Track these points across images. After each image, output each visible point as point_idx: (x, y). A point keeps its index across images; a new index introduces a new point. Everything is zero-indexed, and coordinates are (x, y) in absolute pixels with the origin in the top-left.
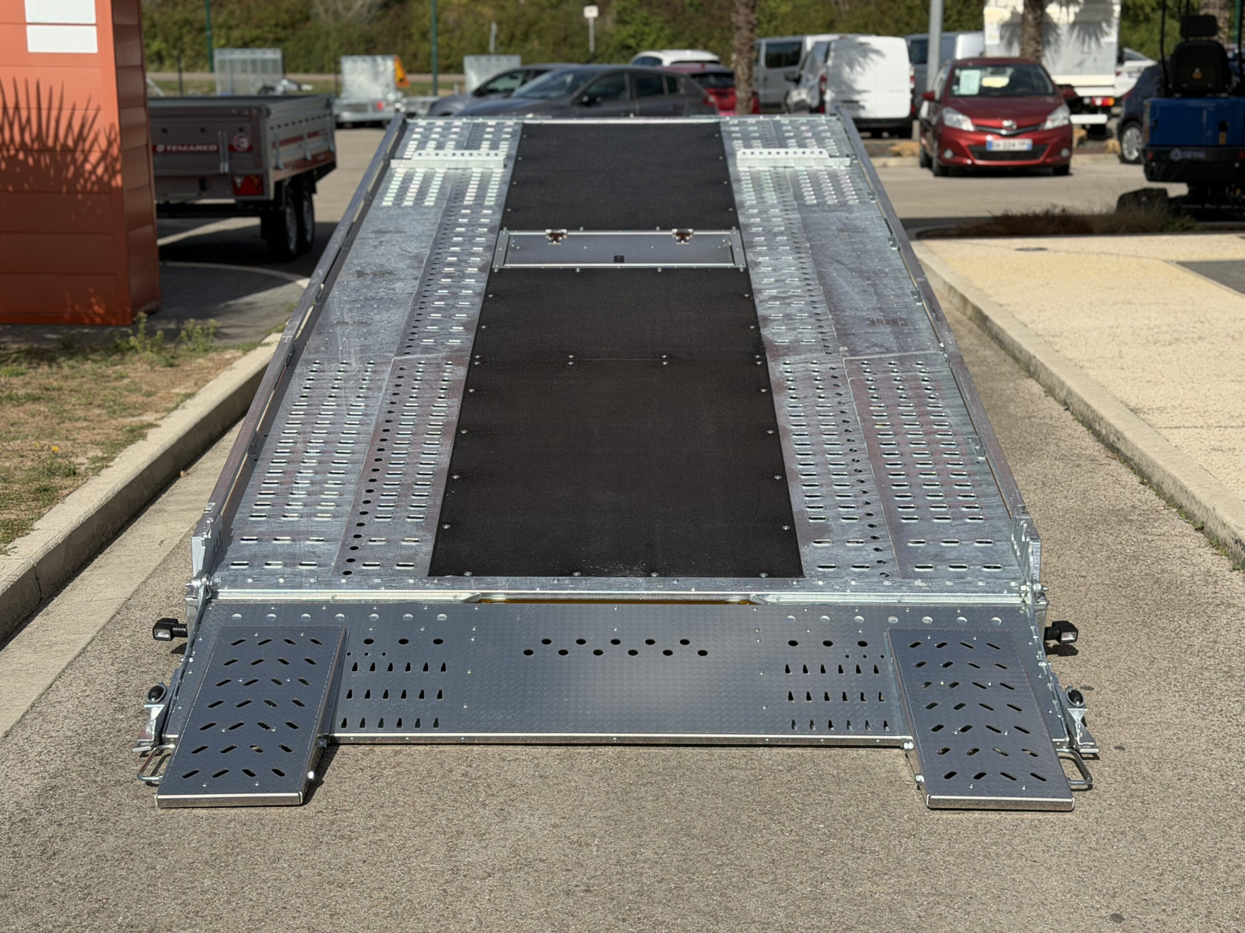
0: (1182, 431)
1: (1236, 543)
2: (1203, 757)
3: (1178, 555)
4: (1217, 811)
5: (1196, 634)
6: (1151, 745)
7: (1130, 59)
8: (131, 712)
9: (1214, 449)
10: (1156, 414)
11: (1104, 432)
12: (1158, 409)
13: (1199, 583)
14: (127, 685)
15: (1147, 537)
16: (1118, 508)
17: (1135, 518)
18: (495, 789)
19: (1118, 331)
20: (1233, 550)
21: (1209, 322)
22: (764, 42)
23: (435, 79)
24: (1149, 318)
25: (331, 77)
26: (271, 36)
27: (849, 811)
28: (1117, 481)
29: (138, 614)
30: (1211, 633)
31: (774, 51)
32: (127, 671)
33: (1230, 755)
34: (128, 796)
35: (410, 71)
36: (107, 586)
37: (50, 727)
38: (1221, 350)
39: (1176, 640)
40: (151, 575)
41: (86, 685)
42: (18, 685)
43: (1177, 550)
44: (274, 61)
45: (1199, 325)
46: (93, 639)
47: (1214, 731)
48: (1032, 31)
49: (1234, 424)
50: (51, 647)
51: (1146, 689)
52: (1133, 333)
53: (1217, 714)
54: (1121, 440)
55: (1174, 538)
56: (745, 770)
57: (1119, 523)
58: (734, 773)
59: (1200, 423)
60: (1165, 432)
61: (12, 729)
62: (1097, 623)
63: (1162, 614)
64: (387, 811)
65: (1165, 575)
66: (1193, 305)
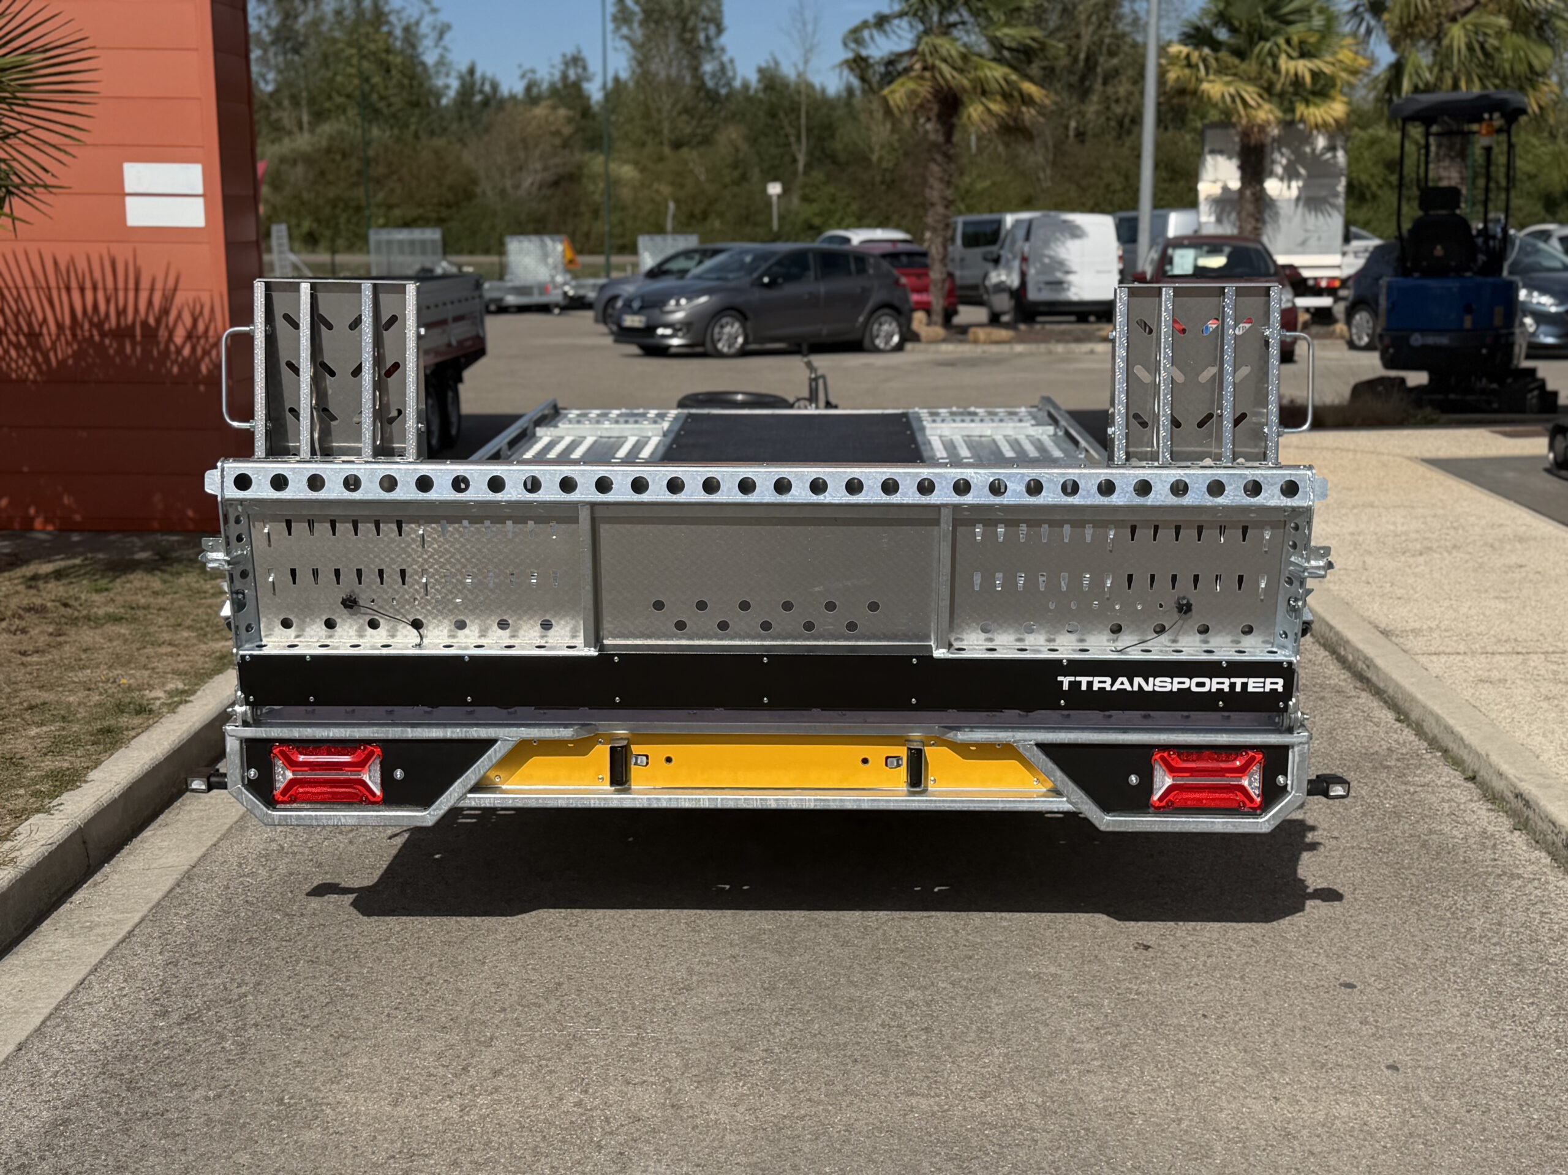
0: (1443, 658)
1: (1517, 796)
2: (1495, 1081)
3: (1447, 811)
4: (1518, 1156)
5: (1476, 913)
6: (1431, 1063)
7: (1358, 237)
8: (175, 1017)
9: (1481, 680)
10: (1411, 637)
11: (1350, 658)
12: (1412, 631)
13: (1474, 846)
14: (175, 980)
15: (1408, 787)
16: (1372, 751)
17: (1393, 763)
18: (614, 1125)
19: (1361, 539)
20: (1513, 806)
21: (1463, 528)
22: (960, 220)
23: (608, 260)
24: (1394, 524)
25: (494, 259)
26: (434, 215)
27: (1057, 1155)
28: (1368, 718)
29: (201, 886)
30: (1494, 912)
31: (970, 230)
32: (178, 962)
33: (1529, 1077)
34: (155, 1134)
35: (580, 252)
36: (170, 850)
37: (72, 1037)
38: (1480, 560)
39: (1452, 921)
40: (224, 835)
41: (125, 981)
42: (44, 980)
43: (1446, 805)
44: (433, 242)
45: (1452, 532)
46: (142, 920)
47: (1507, 1044)
48: (1250, 207)
49: (1503, 650)
50: (91, 928)
51: (1420, 985)
52: (1378, 541)
53: (1509, 1022)
54: (1372, 668)
55: (1441, 789)
56: (928, 1096)
57: (1375, 769)
58: (914, 1101)
59: (1462, 648)
60: (1423, 659)
61: (27, 1039)
62: (1356, 900)
63: (1432, 887)
64: (476, 1156)
65: (1434, 837)
66: (1443, 508)
